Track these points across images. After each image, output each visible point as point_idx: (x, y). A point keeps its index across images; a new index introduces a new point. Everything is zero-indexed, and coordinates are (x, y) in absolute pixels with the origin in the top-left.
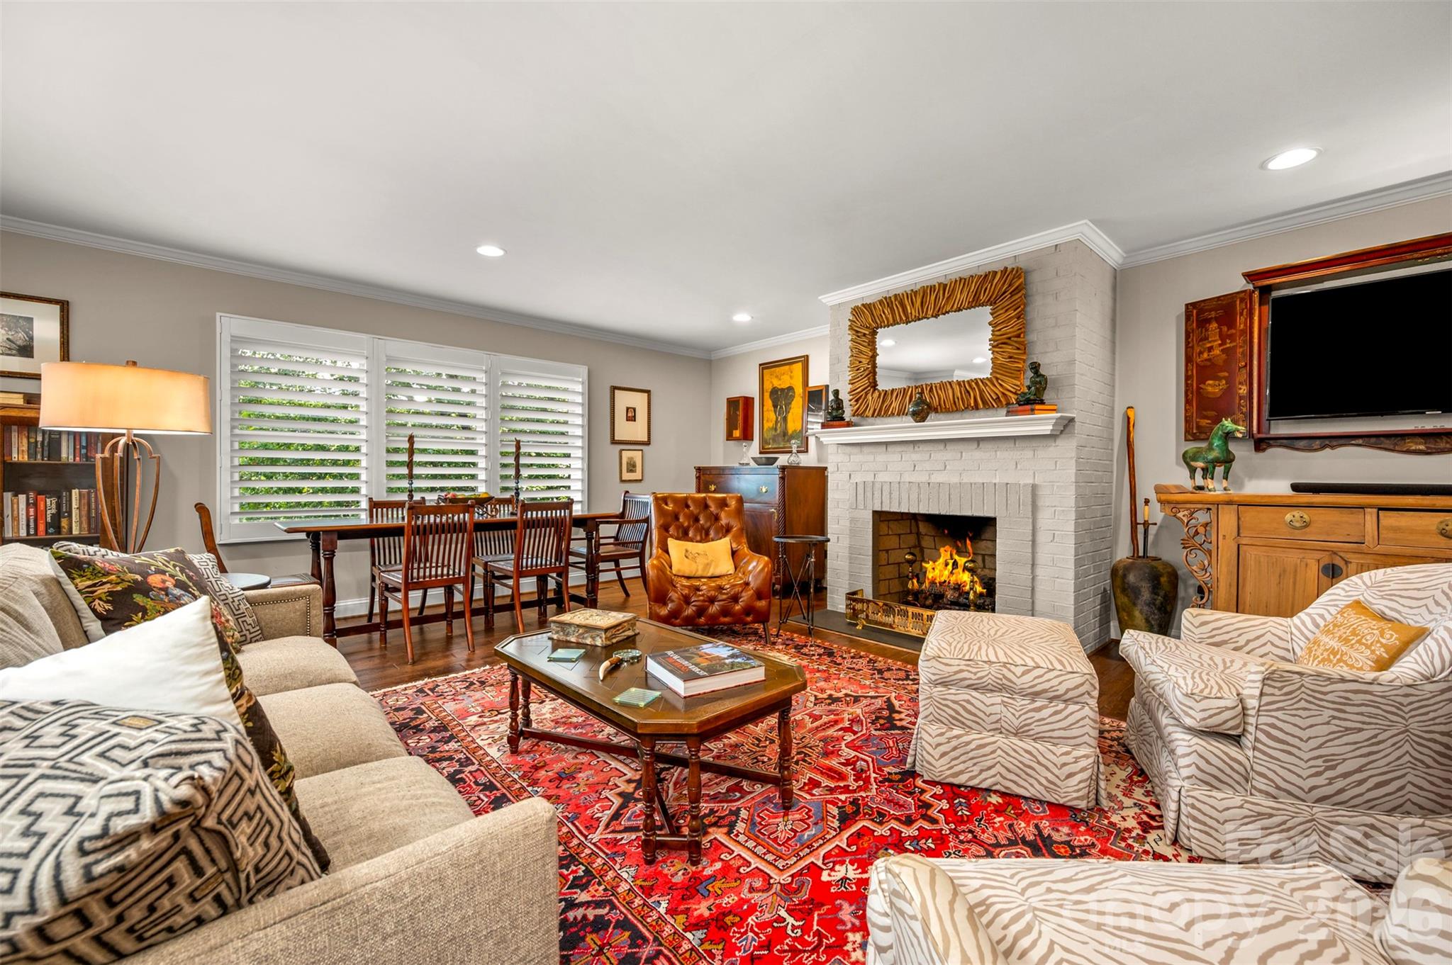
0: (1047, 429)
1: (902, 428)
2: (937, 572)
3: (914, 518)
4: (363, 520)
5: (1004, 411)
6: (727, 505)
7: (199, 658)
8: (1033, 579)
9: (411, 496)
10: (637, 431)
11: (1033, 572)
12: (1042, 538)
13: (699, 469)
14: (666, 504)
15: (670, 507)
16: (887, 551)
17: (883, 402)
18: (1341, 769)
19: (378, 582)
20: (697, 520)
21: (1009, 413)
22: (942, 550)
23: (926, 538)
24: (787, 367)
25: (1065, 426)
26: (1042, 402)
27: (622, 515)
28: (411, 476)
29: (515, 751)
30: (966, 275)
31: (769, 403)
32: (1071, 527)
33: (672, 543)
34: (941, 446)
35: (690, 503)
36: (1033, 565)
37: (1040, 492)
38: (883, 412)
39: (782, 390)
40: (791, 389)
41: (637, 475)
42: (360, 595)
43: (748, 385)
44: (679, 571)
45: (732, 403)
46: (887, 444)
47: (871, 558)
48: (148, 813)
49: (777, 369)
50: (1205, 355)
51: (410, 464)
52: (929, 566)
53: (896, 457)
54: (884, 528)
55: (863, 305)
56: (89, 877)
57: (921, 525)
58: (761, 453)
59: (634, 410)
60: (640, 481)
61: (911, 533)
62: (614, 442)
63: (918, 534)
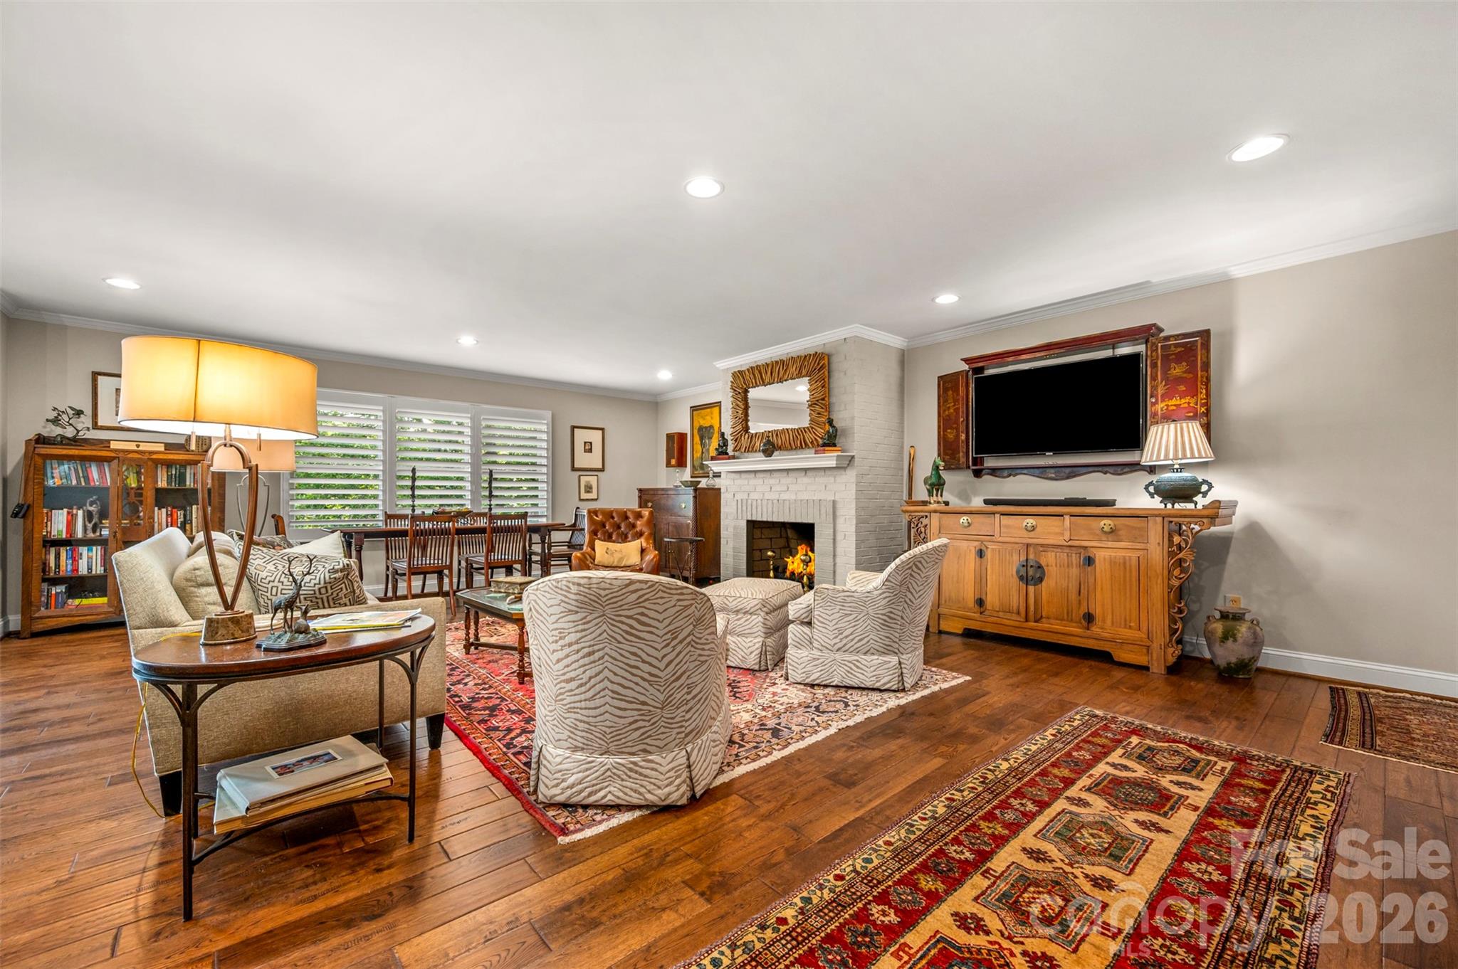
0: (833, 463)
1: (756, 461)
2: (796, 564)
3: (783, 525)
4: (380, 525)
5: (813, 451)
6: (642, 517)
7: (338, 548)
8: (835, 565)
9: (413, 510)
10: (594, 460)
11: (834, 560)
12: (839, 537)
13: (640, 490)
14: (597, 516)
15: (599, 518)
16: (761, 550)
17: (751, 442)
18: (845, 634)
19: (391, 569)
20: (619, 527)
21: (816, 452)
22: (799, 548)
23: (792, 541)
24: (709, 410)
25: (850, 461)
26: (834, 445)
27: (574, 525)
28: (413, 496)
29: (468, 653)
30: (794, 356)
31: (697, 439)
32: (853, 529)
33: (598, 543)
34: (785, 474)
35: (614, 514)
36: (834, 556)
37: (839, 506)
38: (750, 449)
39: (706, 427)
40: (711, 427)
41: (594, 495)
42: (378, 583)
43: (681, 423)
44: (600, 562)
45: (670, 437)
46: (755, 472)
47: (745, 555)
48: (341, 566)
49: (703, 411)
50: (947, 413)
51: (413, 488)
52: (789, 560)
53: (760, 481)
54: (757, 533)
55: (739, 371)
56: (330, 578)
57: (789, 531)
58: (692, 477)
59: (591, 443)
60: (596, 500)
61: (781, 537)
62: (574, 469)
63: (787, 538)
